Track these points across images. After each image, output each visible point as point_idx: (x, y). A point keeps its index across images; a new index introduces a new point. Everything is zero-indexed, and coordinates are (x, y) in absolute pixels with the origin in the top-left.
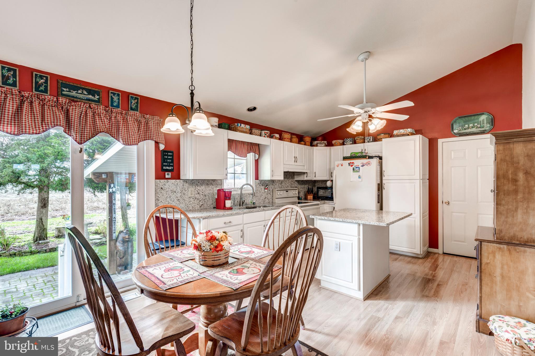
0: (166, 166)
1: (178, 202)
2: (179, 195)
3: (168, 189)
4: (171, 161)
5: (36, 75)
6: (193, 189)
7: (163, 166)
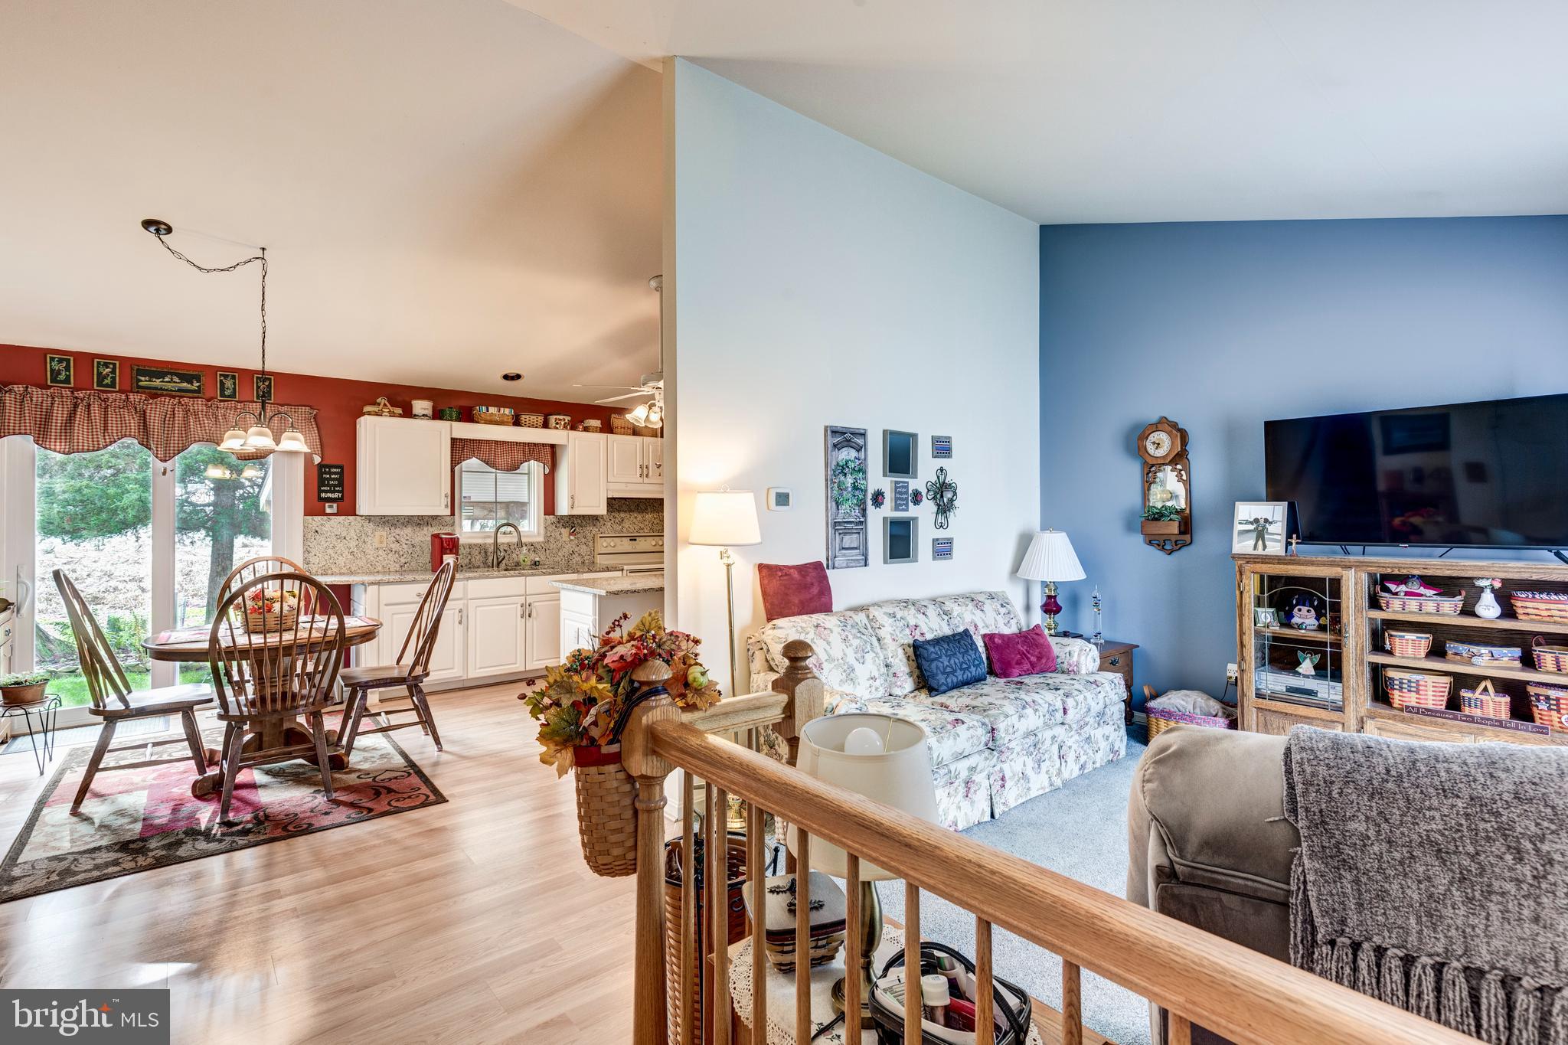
0: (326, 492)
1: (350, 557)
2: (353, 544)
3: (329, 533)
4: (337, 482)
5: (98, 363)
6: (384, 534)
7: (320, 492)
